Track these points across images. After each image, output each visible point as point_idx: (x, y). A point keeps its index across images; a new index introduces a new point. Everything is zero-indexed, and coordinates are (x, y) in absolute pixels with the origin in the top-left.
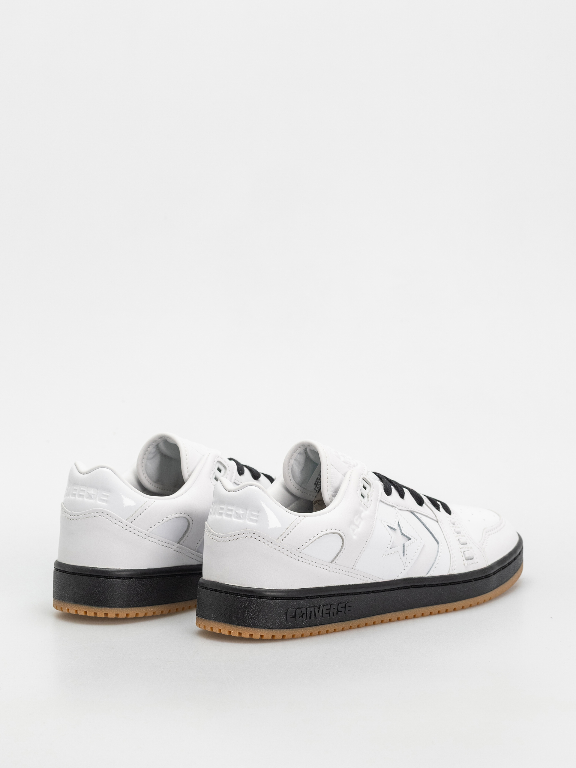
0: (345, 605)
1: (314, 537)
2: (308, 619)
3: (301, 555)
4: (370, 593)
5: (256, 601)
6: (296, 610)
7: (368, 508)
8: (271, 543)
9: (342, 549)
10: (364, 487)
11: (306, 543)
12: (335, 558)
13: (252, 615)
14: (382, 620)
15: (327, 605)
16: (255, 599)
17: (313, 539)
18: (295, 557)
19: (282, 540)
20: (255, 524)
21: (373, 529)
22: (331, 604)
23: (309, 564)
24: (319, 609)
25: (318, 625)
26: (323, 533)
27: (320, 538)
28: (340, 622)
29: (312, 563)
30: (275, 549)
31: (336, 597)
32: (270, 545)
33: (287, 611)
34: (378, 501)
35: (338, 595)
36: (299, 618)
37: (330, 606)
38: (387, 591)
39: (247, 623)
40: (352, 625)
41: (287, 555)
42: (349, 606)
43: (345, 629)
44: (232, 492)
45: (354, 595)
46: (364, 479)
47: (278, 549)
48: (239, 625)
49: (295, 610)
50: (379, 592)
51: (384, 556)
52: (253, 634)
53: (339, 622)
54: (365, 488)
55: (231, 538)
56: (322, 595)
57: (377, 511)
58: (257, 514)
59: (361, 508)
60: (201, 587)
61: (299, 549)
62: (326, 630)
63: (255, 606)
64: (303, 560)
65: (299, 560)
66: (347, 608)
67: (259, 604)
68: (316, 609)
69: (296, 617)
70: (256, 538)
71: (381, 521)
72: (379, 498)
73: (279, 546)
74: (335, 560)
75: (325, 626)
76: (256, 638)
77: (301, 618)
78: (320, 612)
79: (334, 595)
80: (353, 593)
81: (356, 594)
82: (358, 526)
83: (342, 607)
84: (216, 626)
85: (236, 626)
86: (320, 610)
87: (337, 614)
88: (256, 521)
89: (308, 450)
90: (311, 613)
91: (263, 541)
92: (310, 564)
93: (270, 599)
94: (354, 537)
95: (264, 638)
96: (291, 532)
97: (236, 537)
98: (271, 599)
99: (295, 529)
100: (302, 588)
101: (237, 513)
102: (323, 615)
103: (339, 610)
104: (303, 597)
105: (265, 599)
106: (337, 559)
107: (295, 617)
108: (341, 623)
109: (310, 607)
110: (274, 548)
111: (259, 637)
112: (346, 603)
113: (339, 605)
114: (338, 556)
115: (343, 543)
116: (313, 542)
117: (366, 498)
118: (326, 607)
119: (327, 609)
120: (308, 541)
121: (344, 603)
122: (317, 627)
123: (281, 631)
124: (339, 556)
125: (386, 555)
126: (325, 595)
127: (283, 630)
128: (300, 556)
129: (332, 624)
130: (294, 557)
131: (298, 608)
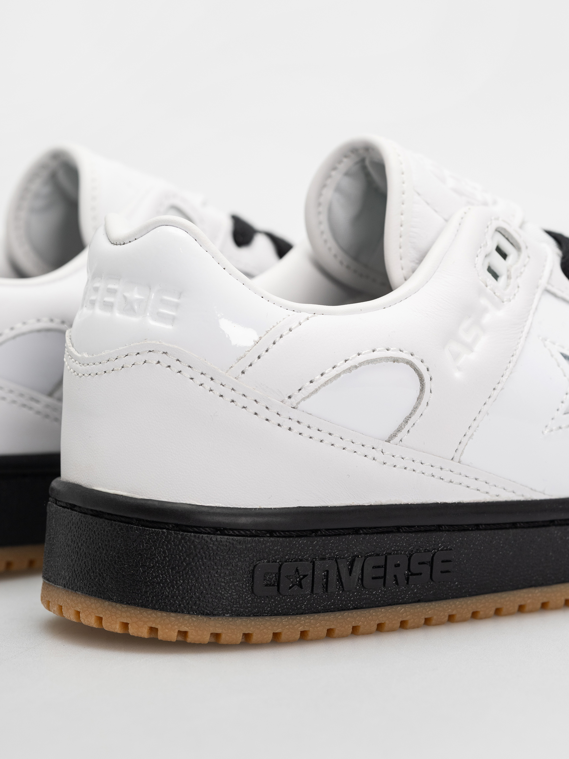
0: (432, 558)
1: (334, 368)
2: (318, 589)
3: (295, 414)
4: (506, 528)
5: (167, 537)
6: (281, 566)
7: (505, 303)
8: (212, 379)
9: (420, 403)
10: (499, 250)
11: (311, 382)
12: (399, 430)
13: (156, 577)
14: (545, 600)
15: (378, 555)
16: (163, 533)
17: (330, 373)
18: (279, 420)
19: (243, 372)
20: (168, 327)
21: (514, 359)
22: (390, 554)
23: (321, 441)
24: (352, 564)
25: (352, 609)
26: (361, 359)
27: (354, 371)
28: (419, 601)
29: (331, 439)
30: (222, 396)
31: (403, 536)
32: (209, 384)
33: (255, 567)
34: (540, 291)
35: (410, 529)
36: (290, 588)
37: (386, 557)
38: (556, 525)
39: (142, 596)
40: (454, 613)
41: (256, 414)
42: (443, 562)
43: (433, 622)
44: (120, 245)
45: (459, 530)
46: (500, 231)
47: (229, 395)
48: (121, 602)
49: (277, 565)
50: (533, 527)
51: (546, 432)
52: (159, 627)
53: (415, 602)
54: (504, 256)
55: (108, 366)
56: (361, 528)
57: (534, 313)
58: (176, 300)
59: (484, 302)
60: (56, 501)
61: (290, 397)
62: (377, 622)
63: (164, 552)
64: (302, 428)
65: (290, 429)
66: (438, 566)
67: (175, 545)
68: (341, 566)
69: (281, 585)
70: (169, 366)
71: (544, 340)
72: (543, 282)
73: (233, 389)
74: (400, 435)
75: (372, 611)
76: (169, 639)
77: (296, 588)
78: (353, 574)
79: (398, 529)
80: (456, 525)
81: (464, 530)
82: (470, 348)
83: (423, 563)
84: (68, 604)
85: (114, 604)
86: (354, 569)
87: (408, 579)
88: (173, 320)
89: (367, 163)
90: (327, 576)
91: (188, 373)
92: (325, 442)
93: (205, 533)
94: (458, 375)
95: (189, 640)
96: (267, 351)
97: (118, 364)
98: (209, 533)
99: (280, 342)
100: (300, 507)
101: (125, 297)
102: (364, 582)
103: (411, 569)
104: (304, 531)
105: (191, 532)
106: (405, 430)
107: (278, 586)
108: (422, 604)
109: (323, 559)
110: (218, 394)
111: (173, 636)
112: (435, 553)
113: (412, 558)
114: (407, 422)
115: (422, 390)
116: (330, 381)
117: (502, 279)
118: (371, 562)
119: (374, 567)
120: (318, 377)
121: (429, 551)
122: (346, 613)
123: (239, 621)
124: (410, 422)
125: (554, 428)
126: (370, 528)
127: (244, 619)
128: (296, 418)
129: (394, 607)
130: (277, 420)
131: (286, 561)
